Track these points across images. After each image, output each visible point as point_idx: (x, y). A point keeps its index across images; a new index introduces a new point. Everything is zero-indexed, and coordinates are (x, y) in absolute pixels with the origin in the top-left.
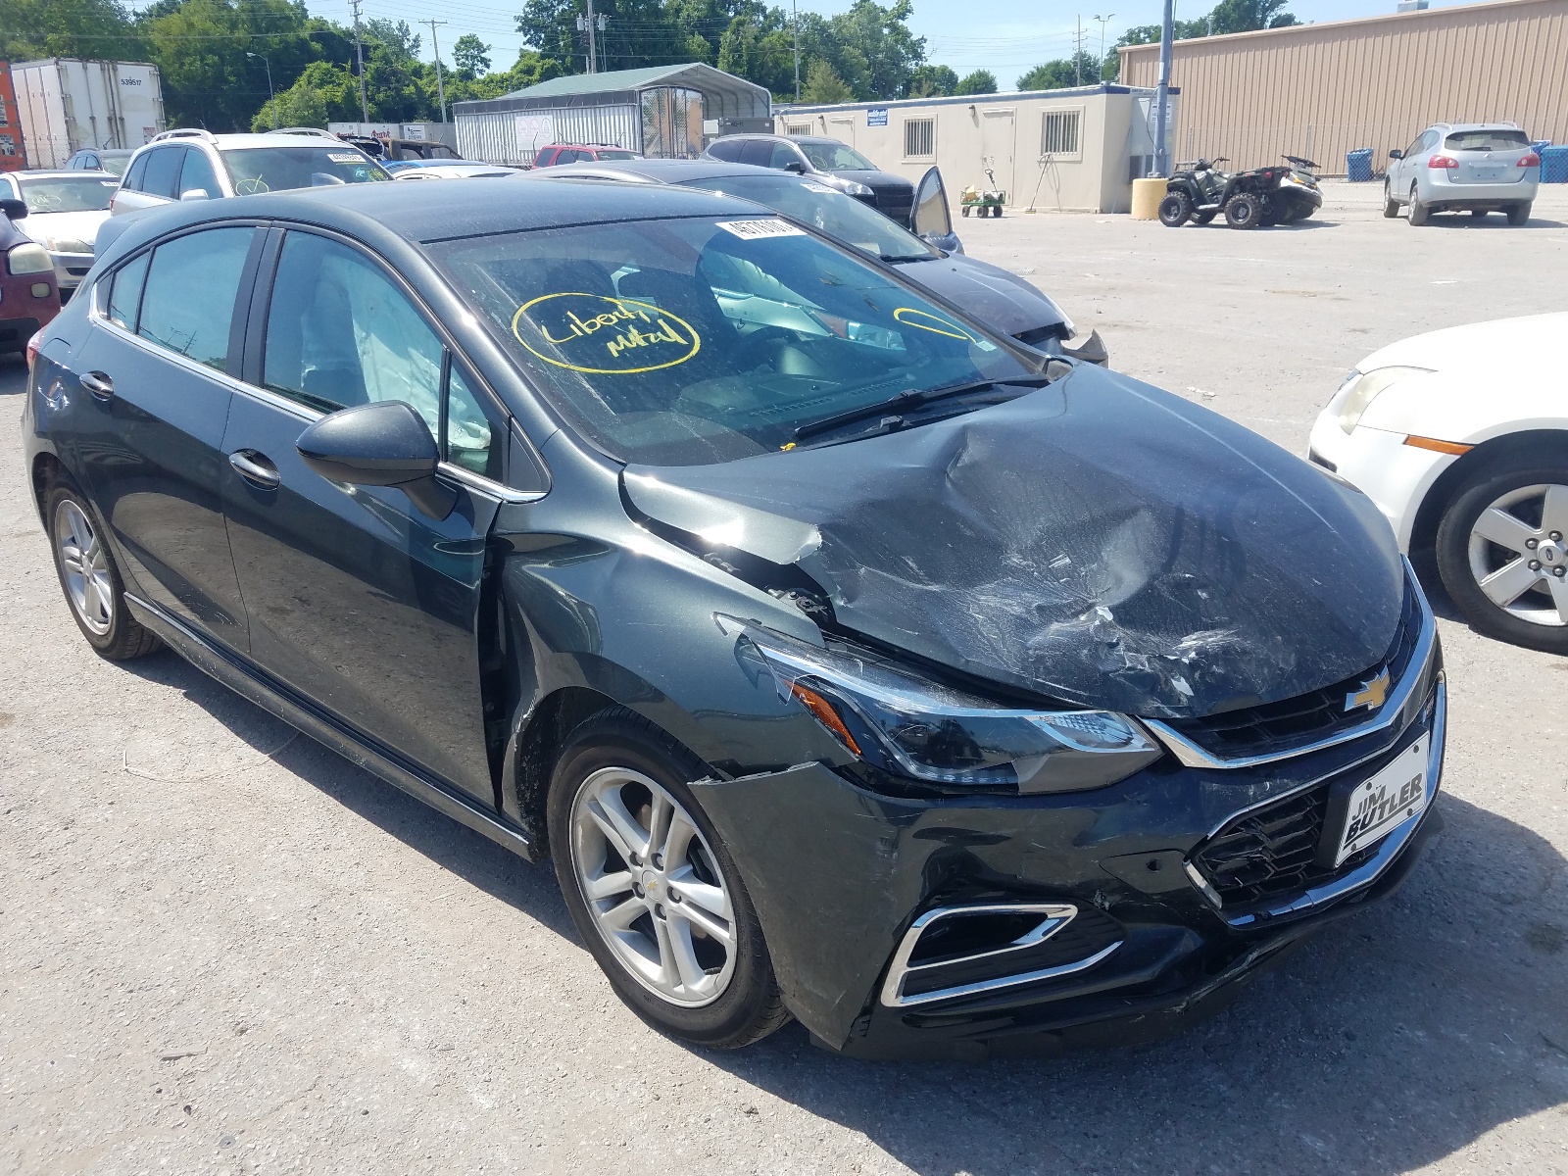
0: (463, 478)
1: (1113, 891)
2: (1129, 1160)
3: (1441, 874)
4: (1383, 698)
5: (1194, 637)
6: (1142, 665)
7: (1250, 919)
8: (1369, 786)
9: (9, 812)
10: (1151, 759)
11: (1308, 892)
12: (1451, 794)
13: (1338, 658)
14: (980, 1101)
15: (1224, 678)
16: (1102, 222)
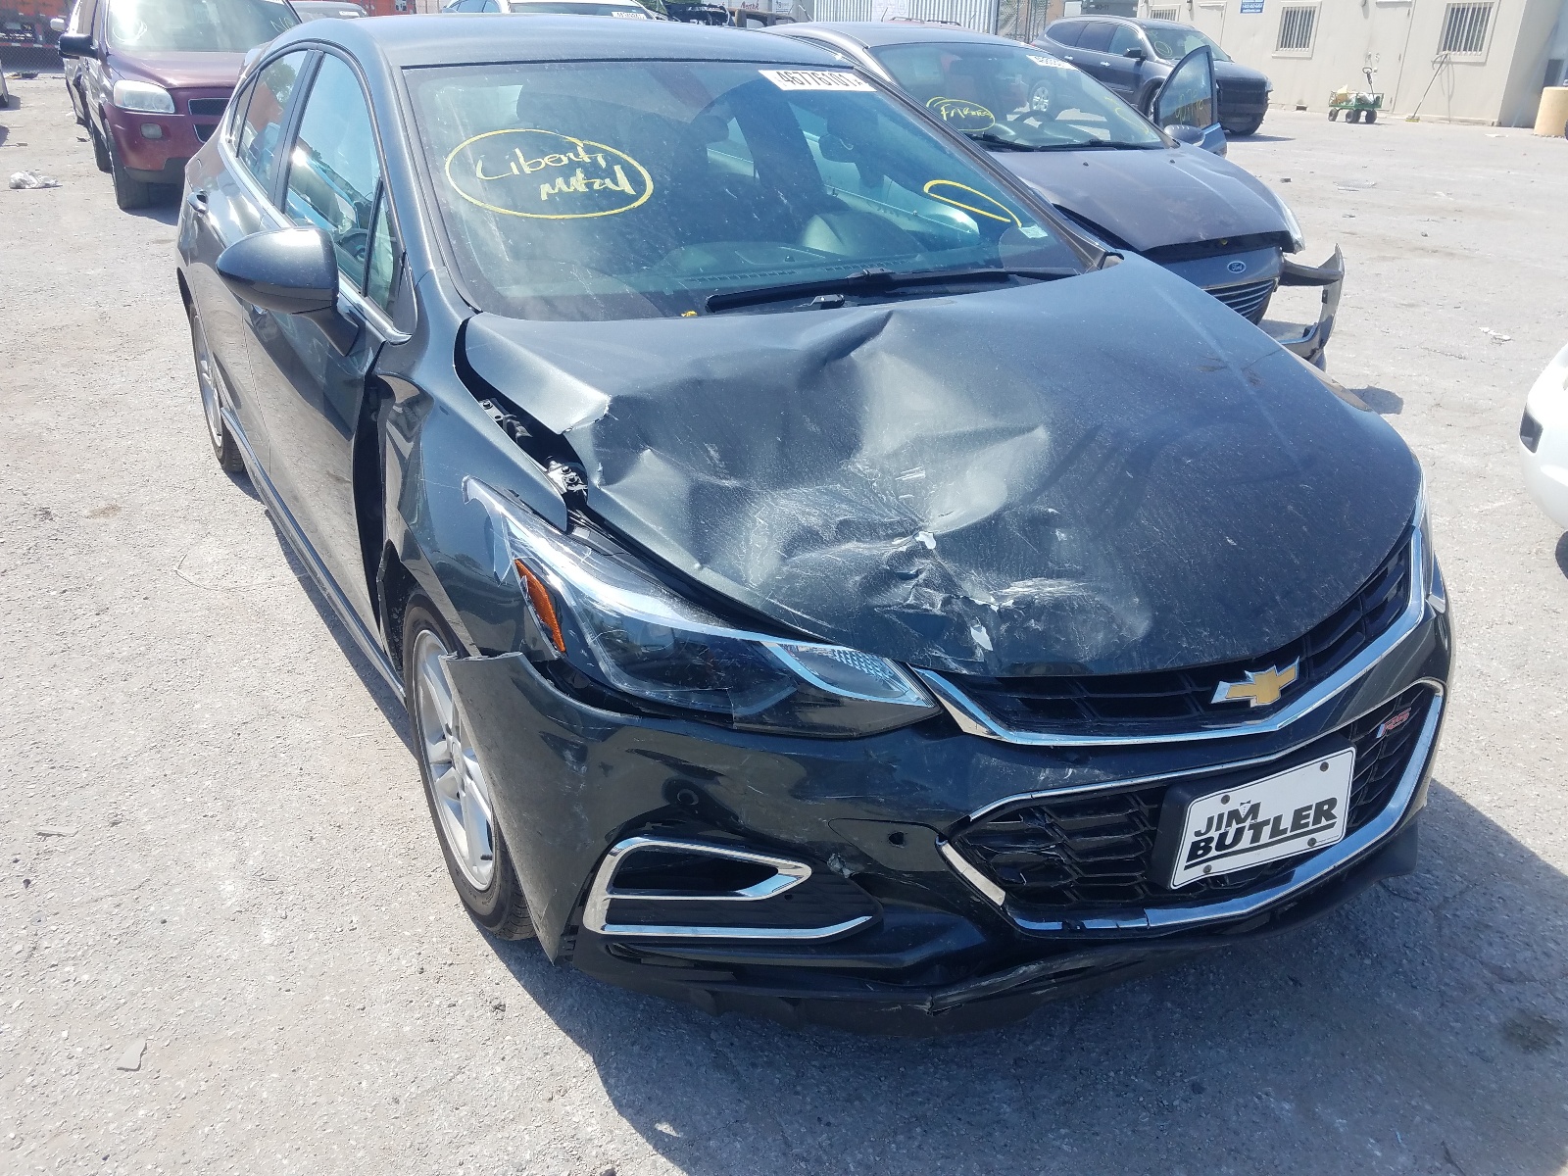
0: (369, 313)
1: (852, 859)
2: (849, 1159)
3: (1440, 928)
4: (1276, 696)
5: (1030, 583)
6: (933, 605)
7: (1056, 926)
8: (1226, 800)
9: (64, 591)
10: (919, 716)
11: (1146, 911)
12: (1515, 837)
13: (1210, 636)
14: (732, 1055)
15: (1041, 636)
16: (1494, 136)
